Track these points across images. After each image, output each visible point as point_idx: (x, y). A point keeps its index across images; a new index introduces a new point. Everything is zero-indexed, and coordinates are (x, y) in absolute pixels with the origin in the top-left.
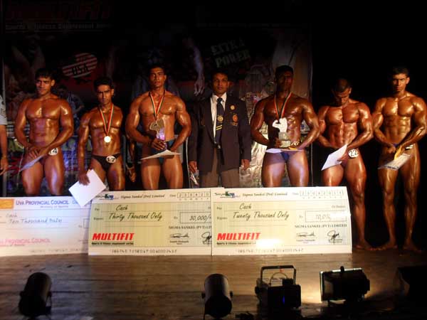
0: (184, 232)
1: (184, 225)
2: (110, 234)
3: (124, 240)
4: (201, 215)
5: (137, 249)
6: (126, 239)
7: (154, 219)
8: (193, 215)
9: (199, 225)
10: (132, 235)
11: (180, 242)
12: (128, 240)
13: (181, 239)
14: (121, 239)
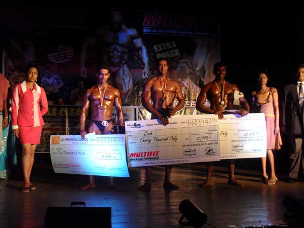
0: (193, 148)
1: (193, 144)
2: (142, 153)
3: (152, 156)
4: (204, 135)
5: (161, 161)
6: (154, 155)
7: (172, 141)
8: (198, 136)
9: (203, 143)
10: (157, 152)
11: (190, 155)
12: (155, 156)
13: (191, 153)
14: (150, 156)
